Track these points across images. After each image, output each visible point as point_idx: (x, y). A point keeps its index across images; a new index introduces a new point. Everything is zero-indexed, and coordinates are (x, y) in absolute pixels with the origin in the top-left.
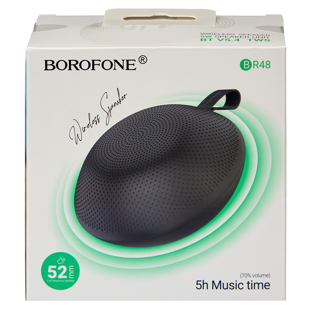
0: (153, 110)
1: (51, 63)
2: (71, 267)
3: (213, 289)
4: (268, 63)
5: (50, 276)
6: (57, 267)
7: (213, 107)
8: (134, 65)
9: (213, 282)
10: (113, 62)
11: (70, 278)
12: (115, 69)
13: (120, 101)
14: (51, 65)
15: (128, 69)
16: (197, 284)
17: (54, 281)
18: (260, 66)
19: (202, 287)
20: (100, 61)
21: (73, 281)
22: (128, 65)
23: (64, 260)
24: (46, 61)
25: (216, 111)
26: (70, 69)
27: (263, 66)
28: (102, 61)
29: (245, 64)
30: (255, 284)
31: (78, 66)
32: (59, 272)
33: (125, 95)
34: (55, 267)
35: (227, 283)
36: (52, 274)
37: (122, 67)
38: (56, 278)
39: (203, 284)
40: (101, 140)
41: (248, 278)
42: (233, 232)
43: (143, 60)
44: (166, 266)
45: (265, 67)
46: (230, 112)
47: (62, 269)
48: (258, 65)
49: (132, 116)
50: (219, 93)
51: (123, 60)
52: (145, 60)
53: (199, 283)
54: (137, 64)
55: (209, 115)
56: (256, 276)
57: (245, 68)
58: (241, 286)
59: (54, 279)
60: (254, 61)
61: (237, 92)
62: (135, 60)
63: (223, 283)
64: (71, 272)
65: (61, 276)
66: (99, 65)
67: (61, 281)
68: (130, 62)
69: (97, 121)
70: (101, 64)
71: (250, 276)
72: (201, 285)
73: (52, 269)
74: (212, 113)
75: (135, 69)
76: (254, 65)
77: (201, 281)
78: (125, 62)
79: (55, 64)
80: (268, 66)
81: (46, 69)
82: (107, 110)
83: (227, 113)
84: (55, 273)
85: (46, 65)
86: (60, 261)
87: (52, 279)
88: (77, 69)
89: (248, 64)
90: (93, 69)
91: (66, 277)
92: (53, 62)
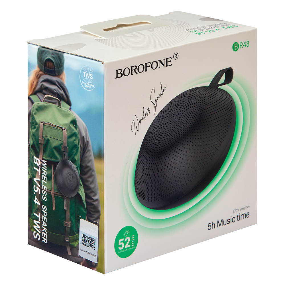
0: (179, 97)
1: (120, 71)
2: (133, 237)
3: (218, 227)
4: (248, 43)
5: (120, 248)
6: (124, 240)
7: (218, 84)
8: (170, 61)
9: (218, 221)
10: (158, 62)
11: (132, 246)
12: (159, 68)
13: (162, 93)
14: (120, 73)
15: (167, 66)
16: (209, 226)
17: (123, 251)
18: (244, 46)
19: (212, 227)
20: (150, 63)
21: (134, 247)
22: (167, 62)
23: (128, 232)
24: (117, 71)
25: (220, 87)
26: (132, 74)
27: (245, 46)
28: (151, 63)
29: (235, 47)
30: (241, 215)
31: (137, 70)
32: (125, 243)
33: (165, 87)
34: (123, 240)
35: (226, 220)
36: (121, 246)
37: (164, 65)
38: (124, 249)
39: (212, 225)
40: (151, 128)
41: (238, 212)
42: (230, 179)
43: (176, 56)
44: (190, 218)
45: (246, 46)
46: (228, 86)
47: (127, 240)
48: (243, 46)
49: (168, 105)
50: (221, 72)
51: (164, 59)
52: (177, 56)
53: (210, 225)
54: (172, 60)
55: (216, 91)
56: (242, 209)
57: (235, 49)
58: (234, 220)
59: (122, 250)
60: (240, 43)
61: (231, 69)
62: (171, 58)
63: (224, 221)
64: (133, 240)
65: (127, 246)
66: (149, 66)
67: (127, 250)
68: (169, 60)
69: (148, 113)
70: (151, 65)
71: (239, 211)
72: (211, 226)
73: (121, 242)
74: (217, 90)
75: (171, 65)
76: (240, 46)
77: (211, 223)
78: (165, 60)
79: (122, 72)
80: (248, 45)
81: (117, 77)
82: (154, 102)
83: (225, 87)
84: (123, 244)
85: (117, 74)
86: (126, 234)
87: (121, 250)
88: (136, 73)
89: (237, 46)
90: (146, 71)
91: (129, 246)
92: (121, 70)
